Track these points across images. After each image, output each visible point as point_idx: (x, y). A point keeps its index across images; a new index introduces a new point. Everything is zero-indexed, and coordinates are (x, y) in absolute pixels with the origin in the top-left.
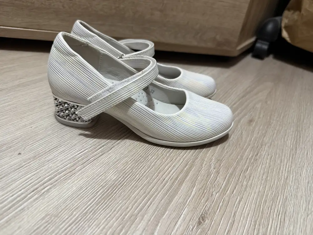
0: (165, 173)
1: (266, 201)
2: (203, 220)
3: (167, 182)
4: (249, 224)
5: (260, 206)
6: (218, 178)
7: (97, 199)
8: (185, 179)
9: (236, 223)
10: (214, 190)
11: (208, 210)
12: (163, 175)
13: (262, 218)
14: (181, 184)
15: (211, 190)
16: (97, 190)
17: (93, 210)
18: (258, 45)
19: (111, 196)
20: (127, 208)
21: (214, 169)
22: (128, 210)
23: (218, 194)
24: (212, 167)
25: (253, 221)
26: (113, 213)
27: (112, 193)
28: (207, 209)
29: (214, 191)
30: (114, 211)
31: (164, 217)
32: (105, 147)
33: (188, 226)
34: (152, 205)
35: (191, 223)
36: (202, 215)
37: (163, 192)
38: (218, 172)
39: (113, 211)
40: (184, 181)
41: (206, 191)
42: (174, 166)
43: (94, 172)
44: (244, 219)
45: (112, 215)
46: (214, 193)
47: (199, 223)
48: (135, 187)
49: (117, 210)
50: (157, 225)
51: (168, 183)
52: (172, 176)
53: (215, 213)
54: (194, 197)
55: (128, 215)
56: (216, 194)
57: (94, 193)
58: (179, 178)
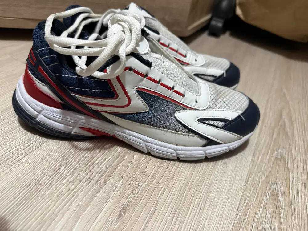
0: (94, 167)
1: (190, 188)
2: (124, 213)
3: (94, 176)
4: (169, 212)
5: (183, 193)
6: (147, 168)
7: (18, 200)
8: (114, 171)
9: (156, 213)
10: (140, 180)
11: (131, 202)
12: (92, 170)
13: (183, 205)
14: (108, 177)
15: (138, 181)
16: (20, 190)
17: (12, 212)
18: (213, 23)
19: (33, 196)
20: (49, 207)
22: (50, 208)
23: (144, 184)
25: (173, 209)
26: (33, 213)
27: (35, 192)
28: (130, 200)
29: (141, 182)
30: (35, 211)
31: (85, 212)
32: (34, 144)
33: (108, 220)
34: (74, 202)
35: (111, 216)
36: (124, 207)
37: (89, 188)
39: (33, 211)
40: (112, 174)
41: (133, 182)
42: (105, 159)
43: (19, 171)
44: (165, 208)
45: (32, 216)
46: (140, 184)
47: (120, 216)
48: (61, 185)
49: (38, 209)
50: (77, 221)
51: (95, 178)
52: (101, 170)
53: (137, 204)
54: (119, 189)
55: (48, 214)
56: (142, 184)
57: (16, 194)
58: (108, 171)
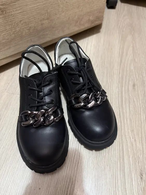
0: (113, 156)
2: (142, 176)
3: (117, 162)
6: (137, 144)
11: (142, 168)
12: (113, 159)
21: (133, 139)
23: (141, 155)
24: (132, 138)
31: (127, 184)
33: (138, 183)
36: (140, 173)
38: (135, 140)
41: (136, 156)
50: (126, 191)
54: (132, 164)
